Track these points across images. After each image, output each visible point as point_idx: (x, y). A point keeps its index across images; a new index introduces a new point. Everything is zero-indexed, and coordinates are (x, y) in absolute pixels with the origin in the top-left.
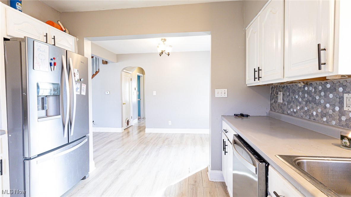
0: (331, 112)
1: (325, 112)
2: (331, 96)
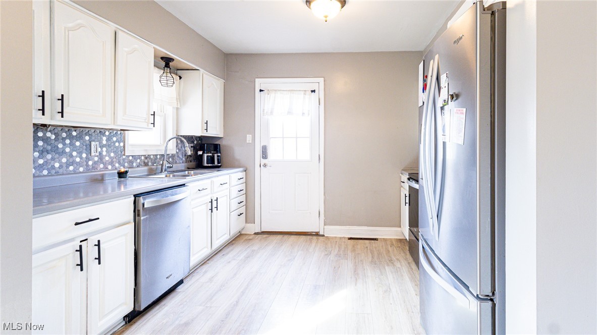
0: (78, 160)
1: (71, 160)
2: (78, 144)
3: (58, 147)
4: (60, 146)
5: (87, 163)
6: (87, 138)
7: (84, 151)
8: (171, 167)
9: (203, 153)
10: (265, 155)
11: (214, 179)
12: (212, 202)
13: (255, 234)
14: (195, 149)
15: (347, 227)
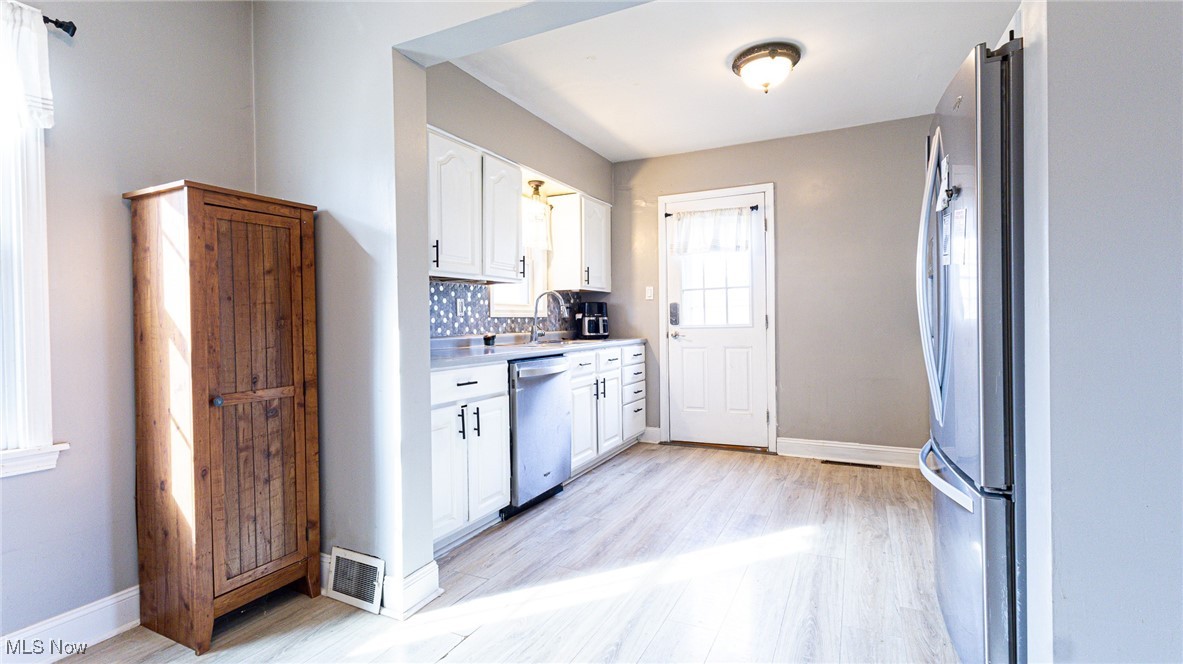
0: (445, 320)
2: (445, 301)
5: (453, 325)
6: (454, 292)
7: (451, 310)
8: (543, 335)
9: (584, 316)
10: (674, 318)
11: (601, 352)
12: (597, 384)
13: (661, 443)
14: (573, 311)
15: (820, 442)
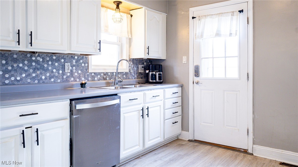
0: (57, 74)
1: (52, 75)
2: (56, 64)
3: (44, 66)
4: (46, 66)
5: (63, 77)
6: (63, 60)
7: (61, 69)
8: (121, 82)
9: (149, 72)
10: (197, 73)
11: (147, 92)
12: (143, 110)
13: (189, 141)
15: (280, 151)
